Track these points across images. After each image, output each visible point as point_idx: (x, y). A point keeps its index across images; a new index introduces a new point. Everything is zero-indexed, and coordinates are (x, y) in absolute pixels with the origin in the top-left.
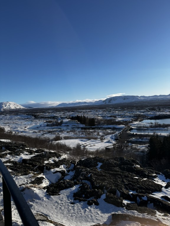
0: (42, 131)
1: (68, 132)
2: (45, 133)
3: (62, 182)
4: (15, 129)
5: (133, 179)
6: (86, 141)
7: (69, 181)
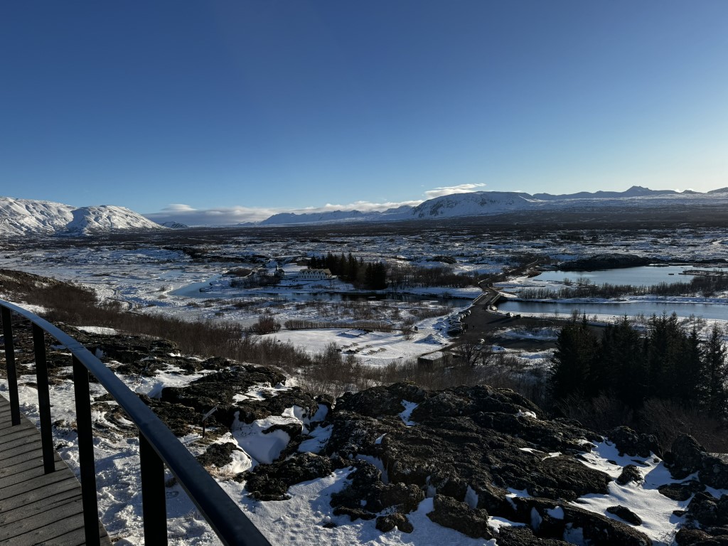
0: (217, 301)
1: (298, 307)
2: (226, 310)
3: (292, 460)
4: (129, 293)
5: (517, 453)
6: (357, 336)
7: (315, 455)
